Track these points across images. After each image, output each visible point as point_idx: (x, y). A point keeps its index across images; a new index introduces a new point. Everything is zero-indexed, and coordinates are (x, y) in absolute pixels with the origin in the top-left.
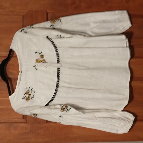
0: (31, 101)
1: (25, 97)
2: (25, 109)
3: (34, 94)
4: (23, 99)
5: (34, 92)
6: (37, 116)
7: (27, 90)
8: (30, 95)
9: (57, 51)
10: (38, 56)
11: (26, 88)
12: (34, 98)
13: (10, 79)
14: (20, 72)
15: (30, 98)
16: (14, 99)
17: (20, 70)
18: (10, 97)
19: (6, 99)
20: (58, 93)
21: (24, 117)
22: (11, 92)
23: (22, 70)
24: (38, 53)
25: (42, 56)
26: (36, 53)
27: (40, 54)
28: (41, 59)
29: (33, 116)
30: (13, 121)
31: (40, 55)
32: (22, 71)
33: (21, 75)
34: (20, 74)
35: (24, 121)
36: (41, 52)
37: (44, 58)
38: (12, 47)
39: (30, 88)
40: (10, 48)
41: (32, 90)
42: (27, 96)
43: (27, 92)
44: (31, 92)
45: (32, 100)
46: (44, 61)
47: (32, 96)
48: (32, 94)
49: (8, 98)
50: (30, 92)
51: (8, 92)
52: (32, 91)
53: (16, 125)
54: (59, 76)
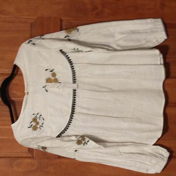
0: (39, 131)
1: (32, 125)
2: (32, 141)
3: (43, 121)
4: (29, 127)
5: (44, 119)
6: (46, 150)
7: (34, 116)
8: (38, 123)
9: (72, 68)
11: (34, 114)
12: (43, 127)
13: (13, 102)
14: (26, 94)
15: (39, 126)
16: (18, 129)
17: (26, 91)
18: (13, 125)
19: (8, 127)
20: (73, 121)
21: (30, 150)
22: (15, 118)
23: (28, 91)
24: (48, 71)
25: (54, 75)
26: (47, 70)
27: (51, 71)
28: (53, 78)
29: (41, 150)
30: (16, 156)
31: (51, 73)
32: (28, 93)
33: (27, 97)
34: (26, 96)
35: (30, 155)
36: (53, 69)
37: (57, 77)
38: (17, 62)
39: (38, 114)
40: (14, 64)
41: (41, 117)
42: (34, 124)
43: (35, 120)
44: (40, 119)
45: (40, 129)
46: (56, 81)
47: (40, 124)
48: (40, 122)
49: (11, 126)
50: (38, 120)
51: (10, 118)
52: (40, 118)
53: (19, 160)
54: (75, 100)
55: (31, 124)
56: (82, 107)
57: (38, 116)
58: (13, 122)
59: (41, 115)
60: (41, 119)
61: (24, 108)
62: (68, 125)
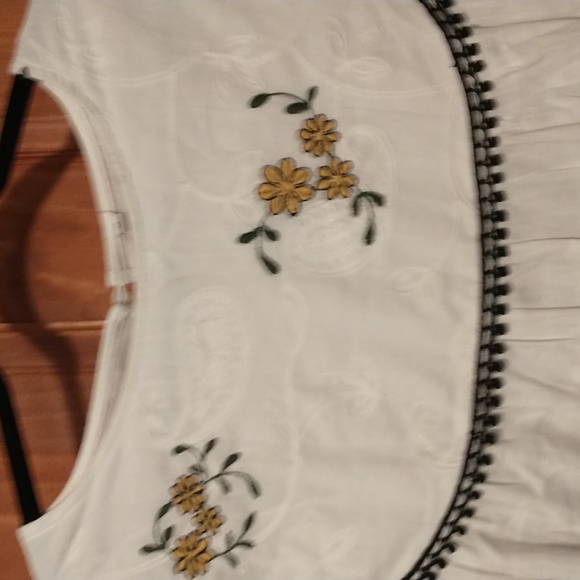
0: (221, 574)
1: (169, 532)
3: (254, 505)
4: (148, 550)
5: (255, 490)
7: (181, 466)
8: (210, 519)
9: (466, 61)
10: (280, 138)
11: (179, 450)
12: (248, 545)
14: (119, 296)
15: (218, 543)
17: (114, 279)
18: (30, 533)
23: (136, 276)
24: (275, 106)
25: (319, 135)
26: (259, 101)
27: (296, 108)
28: (313, 163)
31: (298, 120)
32: (130, 288)
33: (125, 325)
34: (115, 314)
36: (312, 92)
37: (342, 150)
39: (211, 445)
40: (16, 68)
41: (234, 467)
42: (183, 523)
43: (188, 492)
44: (226, 488)
45: (233, 562)
46: (338, 180)
47: (232, 525)
48: (232, 507)
50: (213, 490)
52: (229, 479)
54: (500, 329)
55: (162, 527)
56: (556, 389)
57: (214, 464)
58: (31, 510)
59: (233, 459)
60: (240, 488)
61: (111, 406)
62: (445, 532)
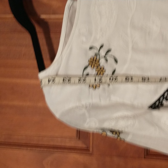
0: (104, 89)
2: (87, 114)
6: (122, 136)
11: (91, 48)
21: (81, 134)
22: (46, 62)
29: (109, 134)
35: (80, 144)
39: (102, 47)
44: (107, 60)
49: (37, 78)
51: (34, 62)
52: (108, 58)
55: (85, 73)
57: (103, 53)
58: (42, 67)
59: (109, 51)
60: (111, 60)
